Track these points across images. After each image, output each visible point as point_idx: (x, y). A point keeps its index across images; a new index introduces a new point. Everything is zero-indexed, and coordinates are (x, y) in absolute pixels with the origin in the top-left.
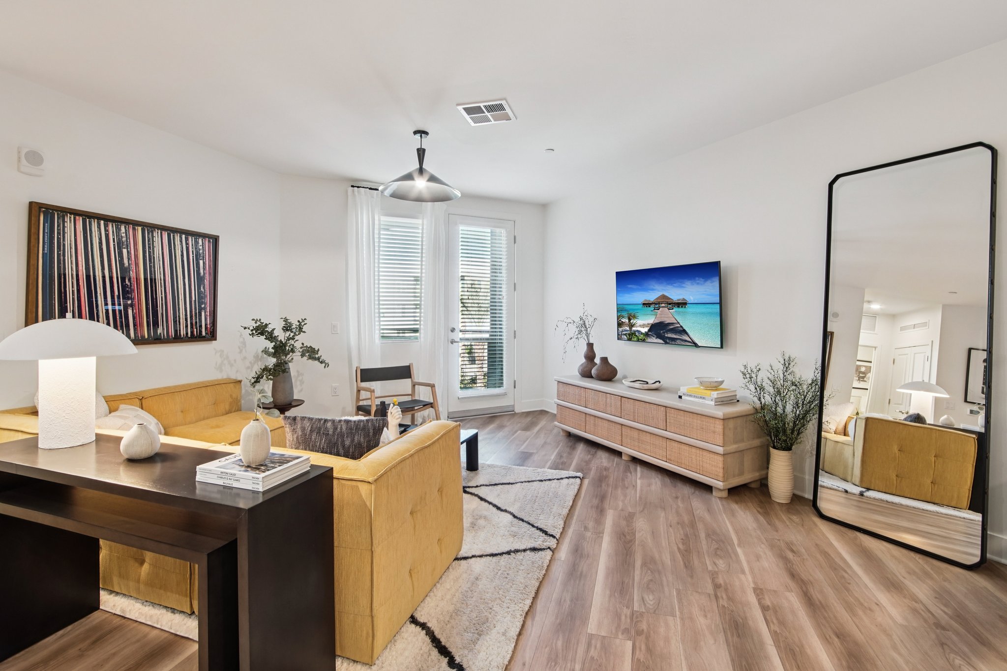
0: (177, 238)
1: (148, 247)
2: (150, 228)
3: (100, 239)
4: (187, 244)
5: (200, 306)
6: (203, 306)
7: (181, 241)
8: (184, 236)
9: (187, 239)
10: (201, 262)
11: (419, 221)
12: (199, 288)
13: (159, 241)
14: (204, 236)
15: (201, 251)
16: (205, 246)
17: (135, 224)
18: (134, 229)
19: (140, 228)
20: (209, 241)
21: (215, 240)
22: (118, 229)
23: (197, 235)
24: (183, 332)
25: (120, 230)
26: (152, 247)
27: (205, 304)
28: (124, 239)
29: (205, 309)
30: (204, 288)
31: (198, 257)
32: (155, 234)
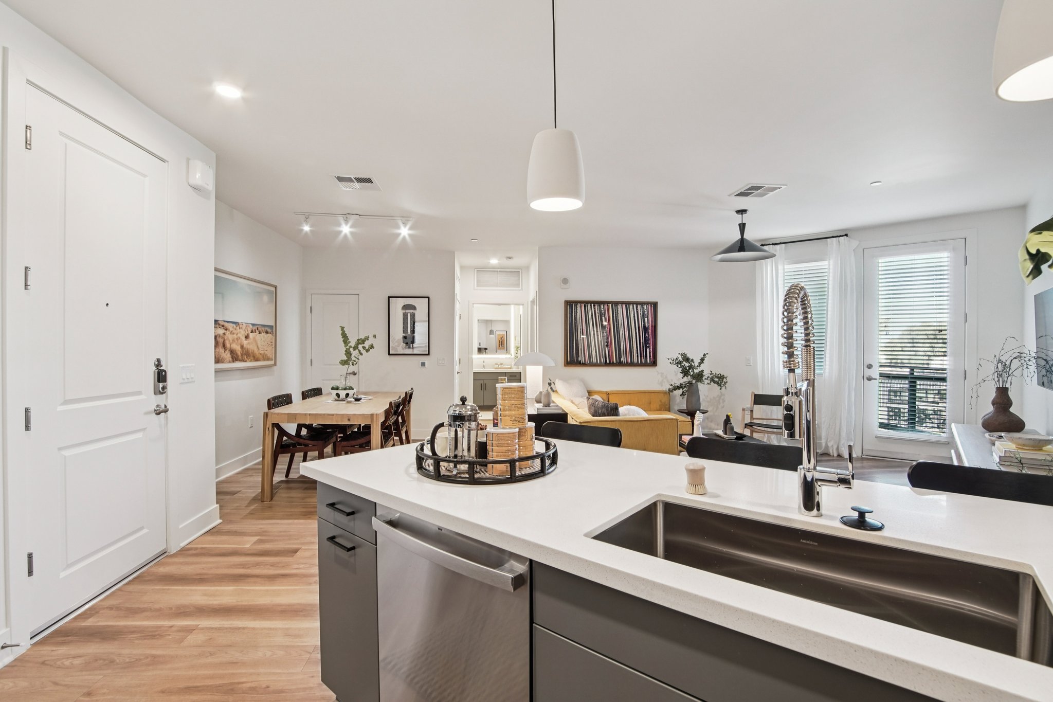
0: (631, 307)
1: (615, 314)
2: (616, 304)
3: (592, 313)
4: (637, 309)
5: (646, 346)
6: (648, 345)
7: (633, 309)
8: (635, 305)
9: (637, 307)
10: (646, 319)
11: (826, 263)
12: (645, 335)
13: (621, 310)
14: (647, 303)
15: (646, 313)
16: (649, 310)
17: (607, 303)
18: (608, 305)
19: (610, 305)
20: (651, 306)
21: (655, 305)
22: (600, 307)
23: (642, 304)
24: (635, 361)
25: (601, 307)
26: (617, 314)
27: (649, 344)
28: (603, 312)
29: (649, 347)
30: (648, 334)
31: (644, 316)
32: (619, 307)
